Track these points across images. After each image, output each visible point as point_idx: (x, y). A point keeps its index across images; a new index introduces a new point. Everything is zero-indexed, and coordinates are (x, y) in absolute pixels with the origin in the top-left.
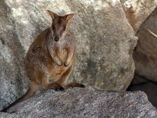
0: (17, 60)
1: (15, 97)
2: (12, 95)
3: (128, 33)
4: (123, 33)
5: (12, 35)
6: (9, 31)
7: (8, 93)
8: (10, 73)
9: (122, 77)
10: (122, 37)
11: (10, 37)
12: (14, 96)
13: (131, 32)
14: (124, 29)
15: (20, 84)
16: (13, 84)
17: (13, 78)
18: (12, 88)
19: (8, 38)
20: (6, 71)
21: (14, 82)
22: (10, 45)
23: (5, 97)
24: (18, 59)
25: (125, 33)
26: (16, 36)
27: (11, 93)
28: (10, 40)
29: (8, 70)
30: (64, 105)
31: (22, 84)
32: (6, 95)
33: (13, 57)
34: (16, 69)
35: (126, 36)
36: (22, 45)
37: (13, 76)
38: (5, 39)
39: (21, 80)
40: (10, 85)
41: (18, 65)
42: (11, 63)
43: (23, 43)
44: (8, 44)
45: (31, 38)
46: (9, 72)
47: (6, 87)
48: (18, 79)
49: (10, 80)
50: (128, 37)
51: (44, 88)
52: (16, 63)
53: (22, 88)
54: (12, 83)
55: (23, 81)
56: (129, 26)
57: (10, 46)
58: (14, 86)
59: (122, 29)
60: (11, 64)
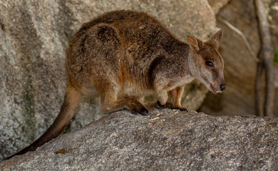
0: (26, 61)
1: (20, 128)
2: (17, 125)
3: (207, 21)
4: (200, 20)
5: (19, 15)
6: (13, 7)
7: (11, 121)
8: (14, 84)
9: (191, 99)
10: (197, 29)
11: (15, 18)
12: (20, 125)
13: (211, 20)
14: (201, 13)
15: (31, 104)
16: (18, 104)
17: (19, 92)
18: (17, 112)
19: (12, 20)
20: (7, 80)
21: (19, 101)
22: (15, 32)
23: (4, 128)
24: (29, 58)
25: (202, 21)
26: (28, 15)
27: (15, 119)
28: (15, 23)
29: (10, 78)
30: (165, 139)
31: (34, 105)
32: (7, 123)
33: (20, 55)
34: (24, 77)
35: (204, 27)
36: (38, 33)
37: (19, 88)
38: (6, 22)
39: (32, 96)
40: (14, 105)
41: (27, 70)
42: (16, 65)
43: (39, 29)
44: (11, 31)
45: (52, 22)
46: (13, 81)
47: (8, 109)
48: (27, 96)
49: (13, 97)
50: (206, 28)
52: (24, 66)
53: (34, 113)
54: (16, 102)
55: (36, 99)
56: (208, 9)
57: (15, 35)
58: (20, 108)
59: (198, 14)
60: (16, 68)
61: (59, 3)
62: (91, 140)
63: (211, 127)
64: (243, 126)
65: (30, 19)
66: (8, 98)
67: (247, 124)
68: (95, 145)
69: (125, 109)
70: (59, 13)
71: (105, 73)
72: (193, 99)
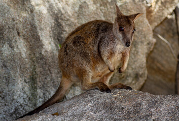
0: (32, 56)
1: (27, 98)
2: (25, 96)
3: (147, 34)
4: (143, 33)
5: (29, 27)
6: (26, 21)
7: (22, 93)
8: (25, 70)
9: (135, 83)
10: (141, 39)
11: (27, 28)
12: (28, 96)
13: (150, 34)
14: (144, 29)
15: (35, 83)
16: (27, 83)
17: (28, 75)
18: (26, 88)
19: (24, 29)
20: (21, 67)
21: (27, 81)
22: (26, 37)
23: (18, 98)
24: (34, 54)
25: (144, 34)
26: (35, 27)
27: (25, 93)
28: (26, 31)
29: (22, 66)
30: (123, 108)
31: (37, 84)
32: (20, 95)
33: (29, 52)
34: (31, 66)
35: (145, 38)
36: (41, 38)
37: (27, 73)
38: (21, 30)
39: (36, 79)
40: (24, 83)
41: (33, 62)
42: (26, 58)
43: (42, 36)
44: (24, 36)
45: (50, 31)
46: (24, 68)
47: (20, 86)
48: (33, 78)
49: (23, 78)
50: (147, 38)
51: (86, 88)
52: (31, 59)
53: (36, 89)
54: (25, 81)
55: (38, 80)
56: (149, 27)
57: (26, 39)
58: (27, 85)
59: (142, 30)
60: (26, 60)
61: (54, 20)
62: (76, 107)
63: (153, 102)
64: (173, 102)
65: (36, 29)
66: (20, 79)
67: (176, 100)
68: (78, 111)
69: (96, 89)
70: (54, 26)
71: (82, 65)
72: (137, 84)
